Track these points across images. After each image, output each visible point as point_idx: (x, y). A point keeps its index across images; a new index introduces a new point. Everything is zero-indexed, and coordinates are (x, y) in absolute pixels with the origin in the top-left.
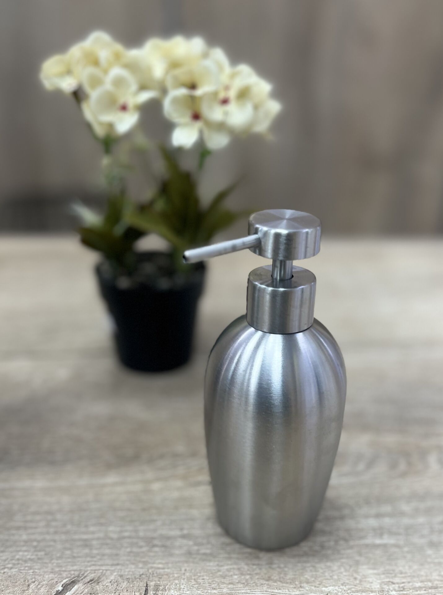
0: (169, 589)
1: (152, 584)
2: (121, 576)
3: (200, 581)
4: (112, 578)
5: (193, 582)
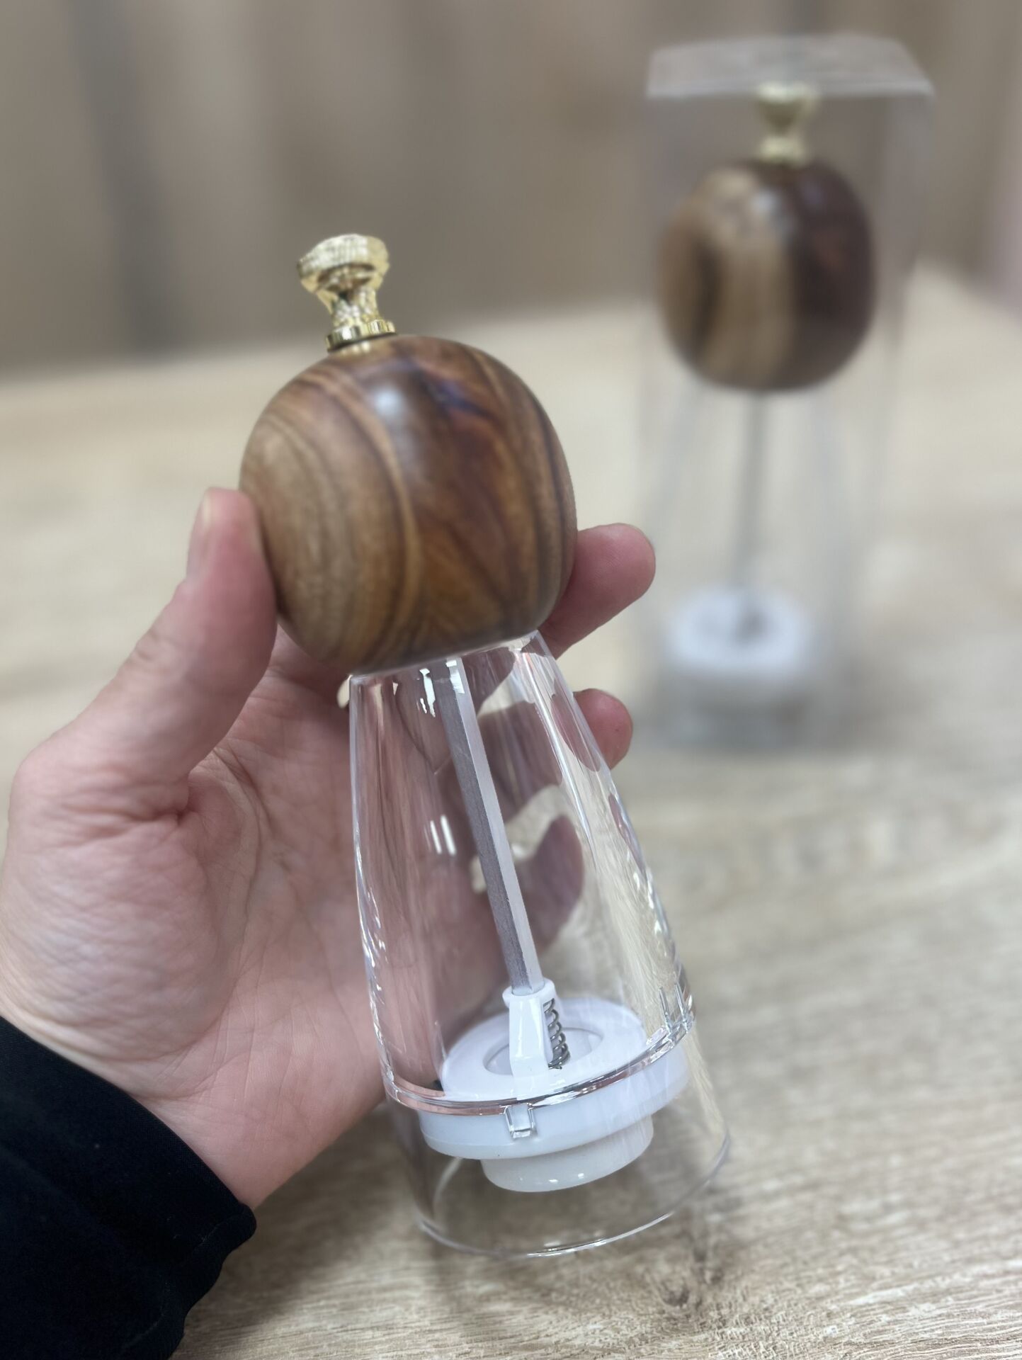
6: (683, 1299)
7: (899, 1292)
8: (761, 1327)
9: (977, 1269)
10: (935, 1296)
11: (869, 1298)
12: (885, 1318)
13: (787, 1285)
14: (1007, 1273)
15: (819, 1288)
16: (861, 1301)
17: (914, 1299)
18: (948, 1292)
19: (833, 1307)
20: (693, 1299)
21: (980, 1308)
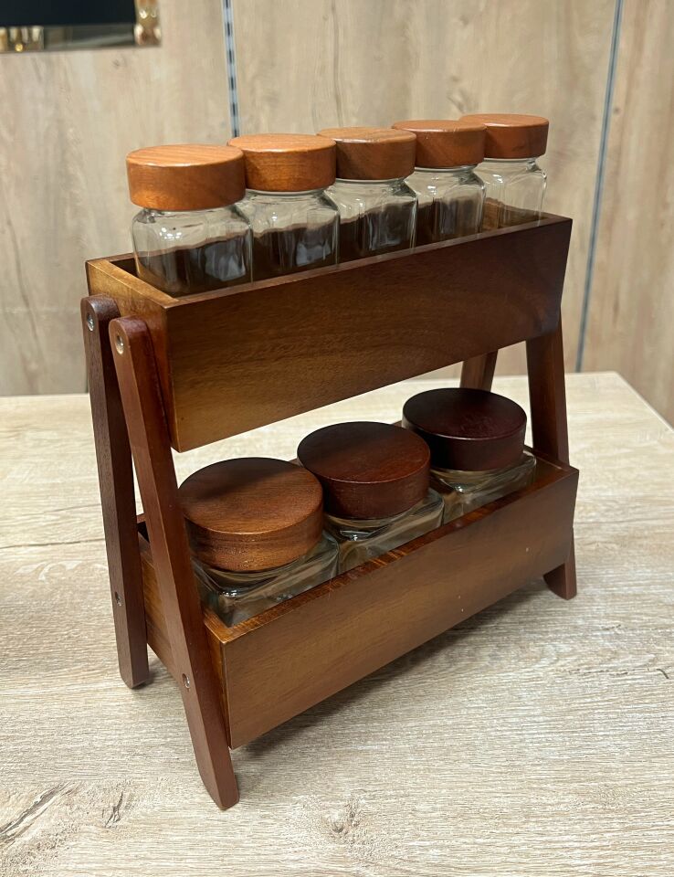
6: (341, 830)
7: (428, 843)
8: (367, 847)
9: (462, 840)
10: (441, 847)
11: (414, 843)
12: (418, 852)
13: (384, 832)
14: (475, 843)
15: (397, 836)
16: (411, 844)
17: (432, 847)
18: (448, 847)
19: (399, 844)
20: (344, 831)
21: (459, 855)
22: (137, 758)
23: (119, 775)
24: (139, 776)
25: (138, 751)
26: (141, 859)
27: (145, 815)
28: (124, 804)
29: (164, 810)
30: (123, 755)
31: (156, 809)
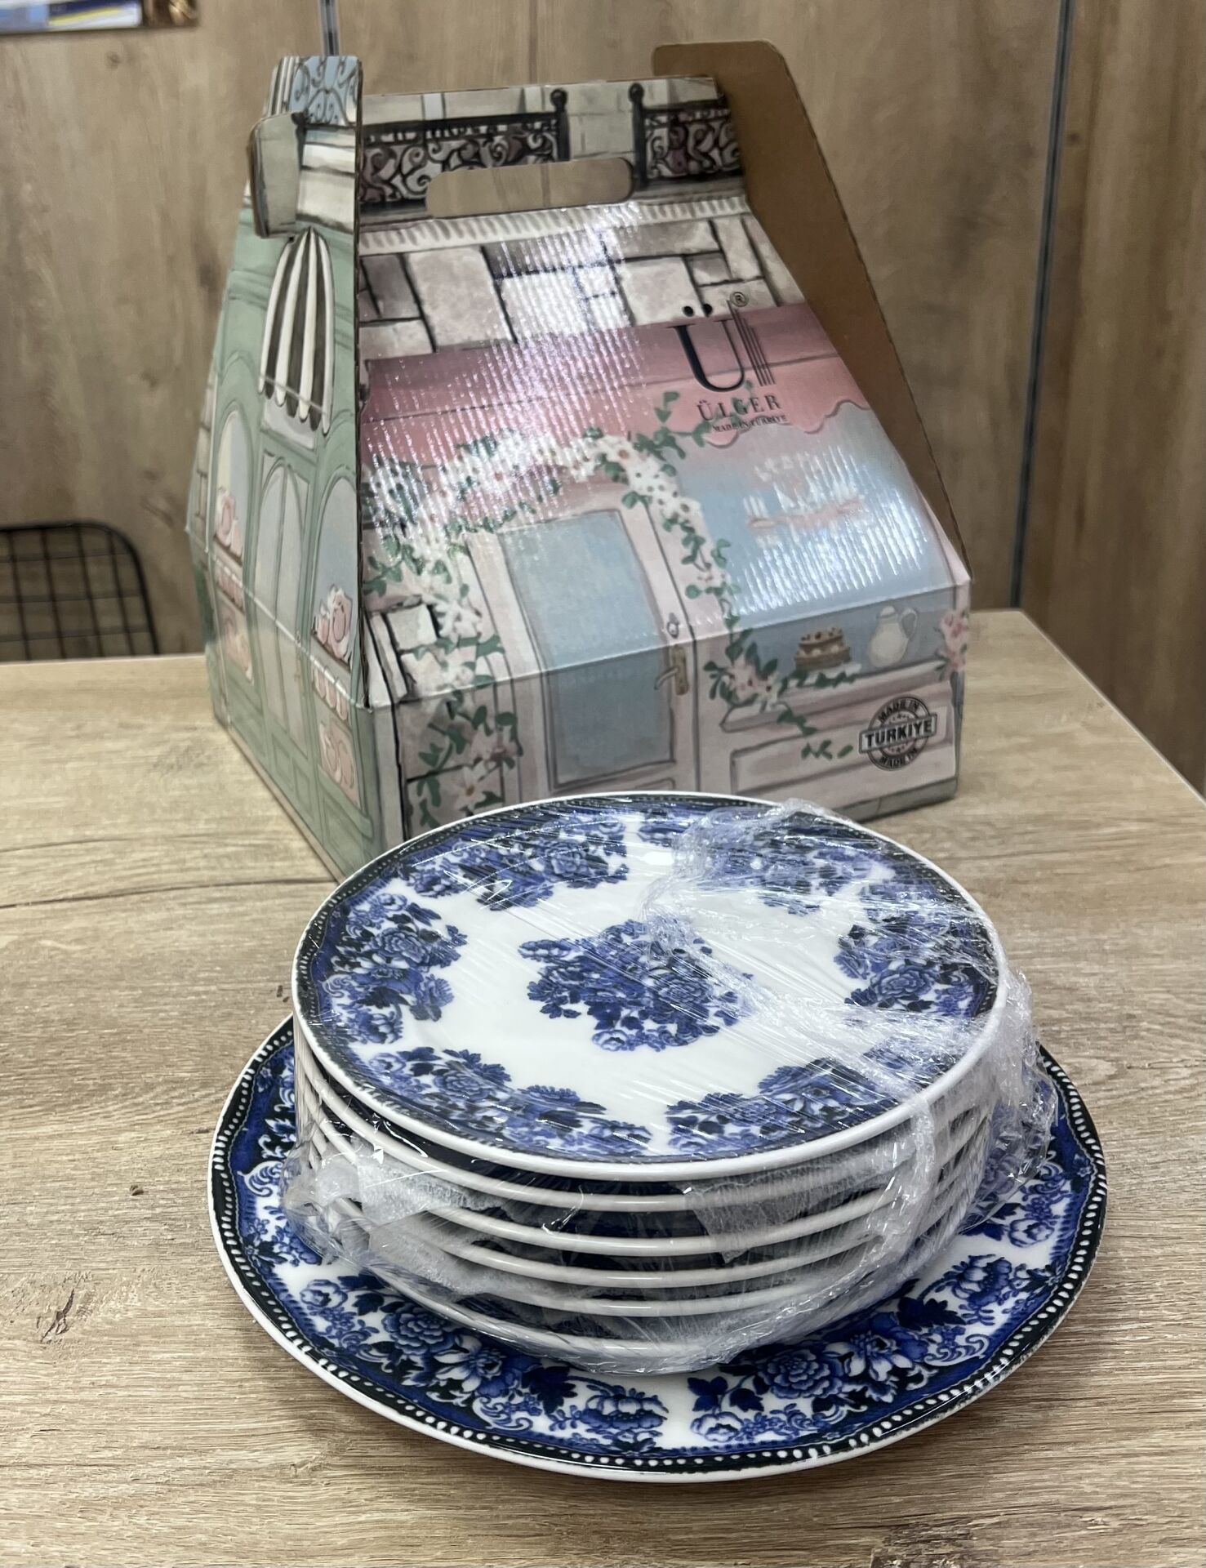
0: (108, 1301)
1: (81, 1293)
2: (32, 1282)
3: (165, 1286)
4: (17, 1285)
5: (151, 1288)
22: (102, 1239)
23: (69, 1264)
24: (103, 1265)
25: (103, 1228)
26: (100, 1387)
27: (111, 1323)
28: (76, 1306)
29: (144, 1314)
30: (78, 1236)
31: (130, 1314)
